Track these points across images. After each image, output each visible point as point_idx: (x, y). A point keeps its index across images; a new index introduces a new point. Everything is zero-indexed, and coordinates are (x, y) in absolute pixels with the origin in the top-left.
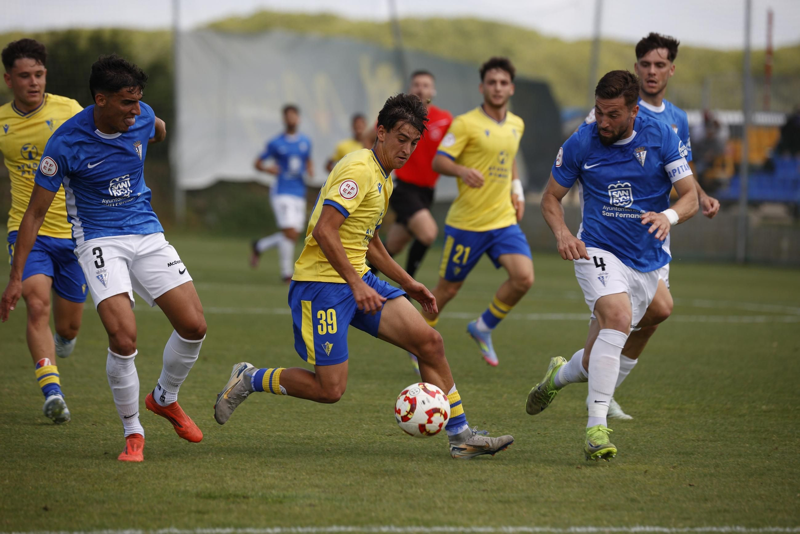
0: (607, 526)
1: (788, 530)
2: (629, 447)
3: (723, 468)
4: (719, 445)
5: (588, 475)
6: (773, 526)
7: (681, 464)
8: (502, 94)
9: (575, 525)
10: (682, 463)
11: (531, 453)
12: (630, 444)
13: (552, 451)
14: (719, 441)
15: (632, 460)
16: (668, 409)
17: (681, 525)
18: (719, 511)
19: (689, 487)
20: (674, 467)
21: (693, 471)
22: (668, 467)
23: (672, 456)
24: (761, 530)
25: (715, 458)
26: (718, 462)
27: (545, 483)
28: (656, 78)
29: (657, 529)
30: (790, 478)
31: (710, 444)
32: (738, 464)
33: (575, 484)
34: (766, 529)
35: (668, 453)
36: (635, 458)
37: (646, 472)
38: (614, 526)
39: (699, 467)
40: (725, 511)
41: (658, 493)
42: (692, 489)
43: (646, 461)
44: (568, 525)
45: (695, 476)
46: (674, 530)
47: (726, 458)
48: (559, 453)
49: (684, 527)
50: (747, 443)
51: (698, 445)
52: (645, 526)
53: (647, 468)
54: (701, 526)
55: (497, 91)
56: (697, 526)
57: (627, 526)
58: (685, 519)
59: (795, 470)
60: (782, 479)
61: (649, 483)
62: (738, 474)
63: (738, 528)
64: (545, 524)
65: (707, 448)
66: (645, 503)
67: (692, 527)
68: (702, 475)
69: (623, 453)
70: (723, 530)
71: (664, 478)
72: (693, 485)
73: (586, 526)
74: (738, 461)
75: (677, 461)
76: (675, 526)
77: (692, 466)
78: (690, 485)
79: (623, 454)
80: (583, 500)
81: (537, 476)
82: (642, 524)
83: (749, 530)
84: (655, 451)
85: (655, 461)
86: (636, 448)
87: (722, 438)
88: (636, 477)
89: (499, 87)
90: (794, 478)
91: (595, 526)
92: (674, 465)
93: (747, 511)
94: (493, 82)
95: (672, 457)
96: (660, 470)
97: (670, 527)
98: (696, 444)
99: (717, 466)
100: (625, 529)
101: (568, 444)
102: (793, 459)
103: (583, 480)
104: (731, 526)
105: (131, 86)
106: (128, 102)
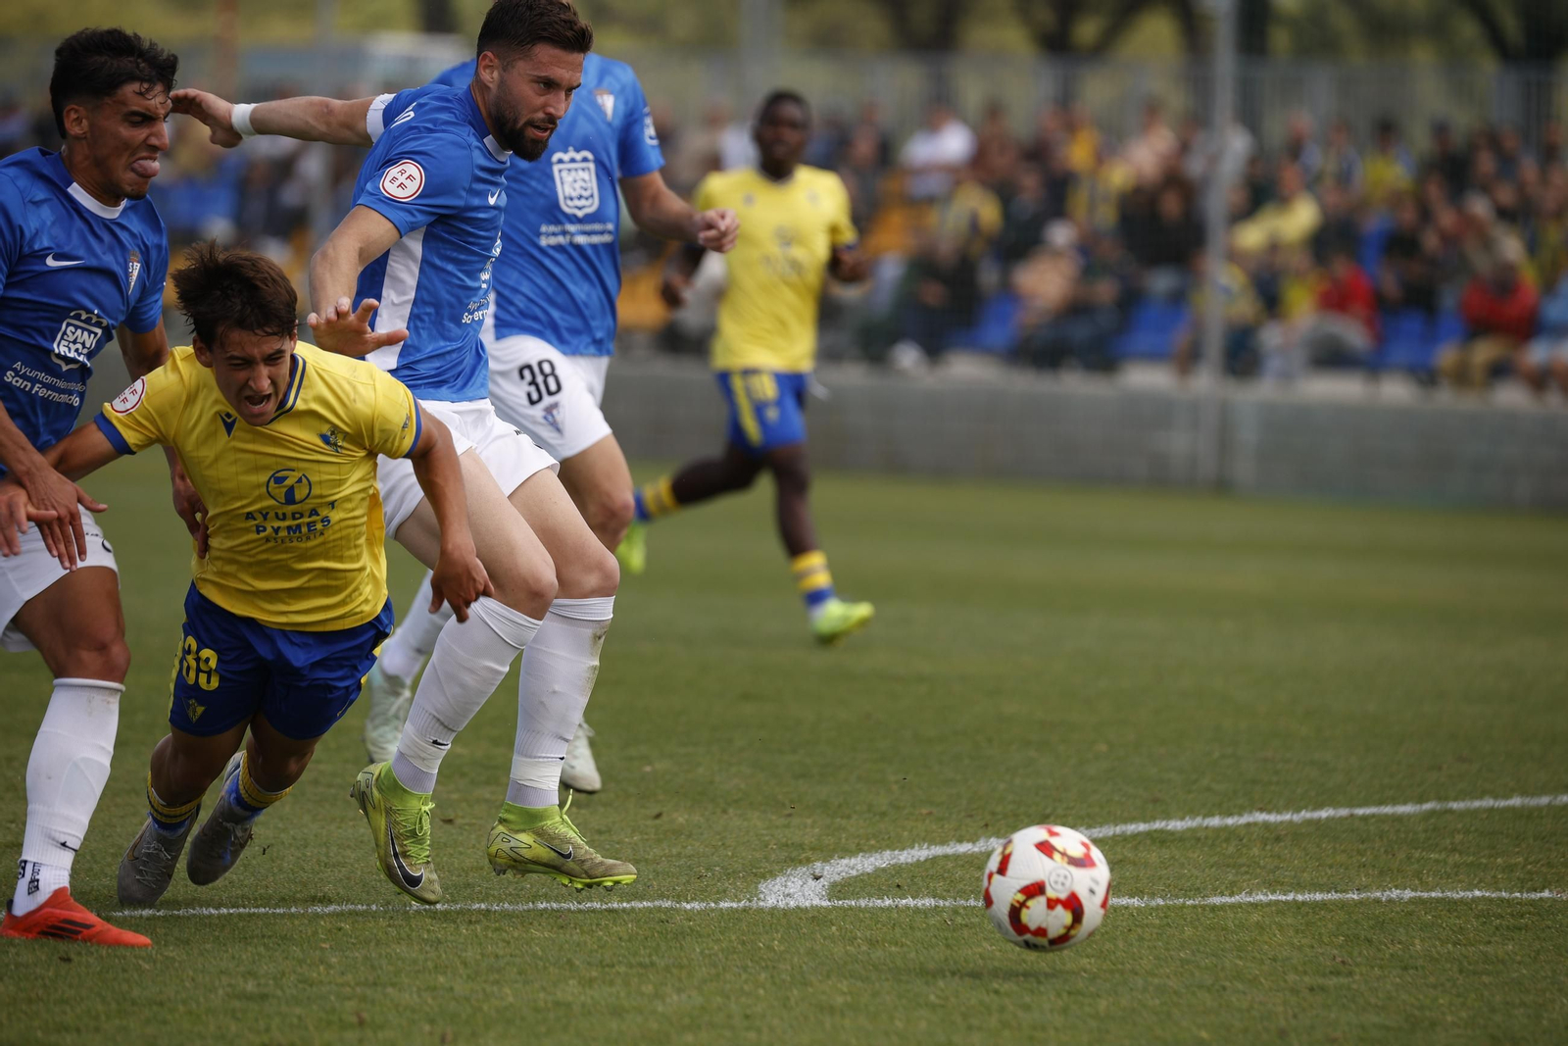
105: (142, 80)
106: (139, 119)
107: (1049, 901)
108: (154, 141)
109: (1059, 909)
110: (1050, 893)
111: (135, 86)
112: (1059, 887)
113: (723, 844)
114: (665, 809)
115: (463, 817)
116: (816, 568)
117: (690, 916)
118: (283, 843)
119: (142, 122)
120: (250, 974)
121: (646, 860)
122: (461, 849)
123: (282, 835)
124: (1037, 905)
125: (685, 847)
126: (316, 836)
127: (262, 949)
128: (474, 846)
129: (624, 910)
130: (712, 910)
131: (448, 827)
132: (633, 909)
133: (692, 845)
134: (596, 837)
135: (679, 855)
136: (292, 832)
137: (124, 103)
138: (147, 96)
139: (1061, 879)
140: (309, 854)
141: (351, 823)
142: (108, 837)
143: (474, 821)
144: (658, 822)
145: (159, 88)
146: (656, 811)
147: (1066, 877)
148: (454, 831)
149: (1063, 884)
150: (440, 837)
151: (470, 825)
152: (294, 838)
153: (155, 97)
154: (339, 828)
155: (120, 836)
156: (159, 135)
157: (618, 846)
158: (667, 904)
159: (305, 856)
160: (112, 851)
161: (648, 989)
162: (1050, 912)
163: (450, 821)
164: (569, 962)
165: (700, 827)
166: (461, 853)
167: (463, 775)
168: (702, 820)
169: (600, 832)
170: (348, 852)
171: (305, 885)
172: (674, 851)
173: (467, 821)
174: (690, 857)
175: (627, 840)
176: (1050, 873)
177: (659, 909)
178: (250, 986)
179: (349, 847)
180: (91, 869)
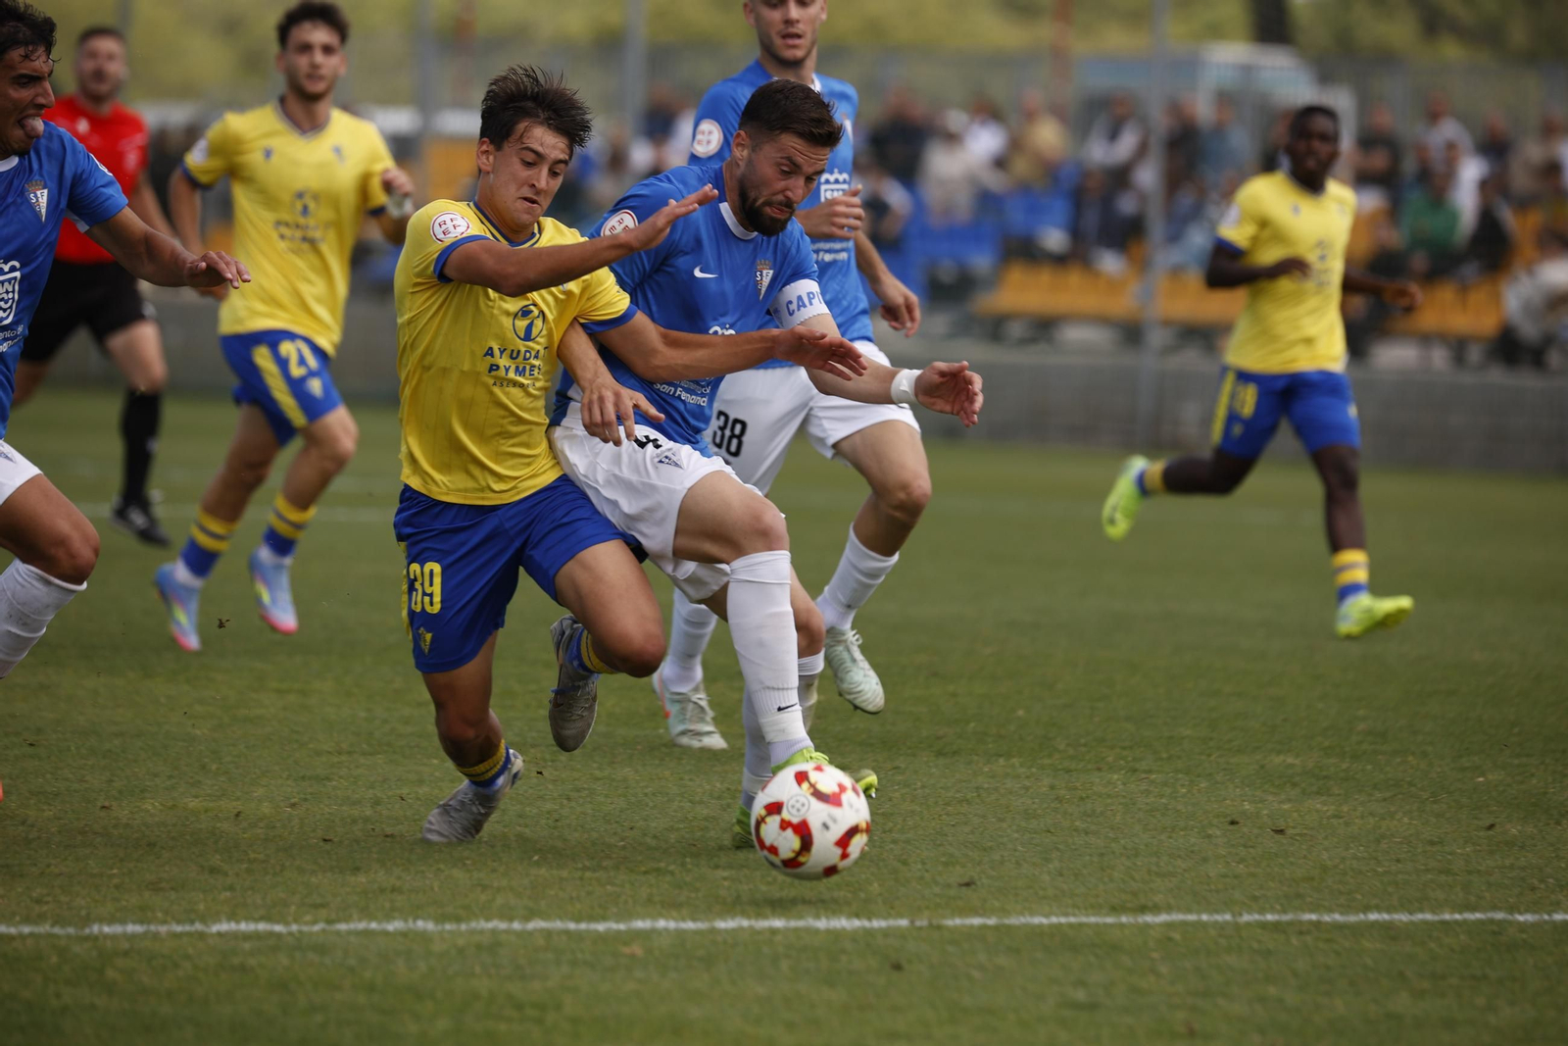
0: (165, 922)
1: (516, 925)
2: (203, 767)
3: (390, 806)
4: (380, 761)
5: (124, 821)
6: (488, 919)
7: (306, 800)
8: (324, 71)
9: (101, 920)
10: (308, 797)
11: (11, 778)
12: (206, 760)
13: (52, 774)
14: (379, 753)
15: (209, 791)
16: (278, 691)
17: (308, 918)
18: (382, 891)
19: (322, 844)
20: (293, 806)
21: (329, 813)
22: (282, 804)
23: (289, 782)
24: (463, 927)
25: (372, 787)
26: (379, 795)
27: (39, 838)
28: (800, 28)
29: (262, 926)
30: (520, 826)
31: (362, 760)
32: (418, 799)
33: (99, 840)
34: (473, 924)
35: (281, 777)
36: (216, 788)
37: (238, 815)
38: (179, 922)
39: (341, 805)
40: (394, 890)
41: (261, 857)
42: (328, 846)
43: (239, 794)
44: (87, 920)
45: (333, 822)
46: (294, 928)
47: (394, 787)
48: (67, 779)
49: (315, 922)
50: (436, 758)
51: (339, 763)
52: (238, 922)
53: (241, 808)
54: (347, 919)
55: (315, 67)
56: (339, 921)
57: (203, 920)
58: (316, 906)
59: (528, 809)
60: (505, 827)
61: (245, 836)
62: (416, 817)
63: (420, 924)
64: (41, 918)
65: (357, 767)
66: (237, 875)
67: (329, 922)
68: (349, 820)
69: (192, 777)
70: (391, 927)
71: (274, 827)
72: (330, 840)
73: (123, 922)
74: (417, 793)
75: (298, 793)
76: (296, 921)
77: (327, 803)
78: (325, 840)
79: (191, 781)
80: (115, 871)
81: (23, 823)
82: (232, 917)
83: (440, 928)
84: (255, 773)
85: (256, 794)
86: (218, 769)
87: (386, 748)
88: (219, 825)
89: (319, 57)
90: (526, 826)
91: (141, 922)
92: (293, 801)
93: (436, 889)
94: (306, 48)
95: (289, 786)
96: (266, 811)
97: (287, 923)
98: (336, 760)
99: (377, 802)
100: (198, 926)
101: (83, 761)
102: (525, 788)
103: (116, 832)
104: (406, 921)
105: (26, 44)
106: (26, 80)
107: (783, 821)
108: (41, 100)
109: (789, 832)
110: (785, 815)
111: (21, 51)
112: (794, 811)
113: (1557, 856)
114: (1498, 820)
115: (1294, 828)
116: (1355, 564)
117: (1523, 927)
118: (1113, 853)
119: (28, 82)
120: (1081, 983)
121: (1479, 871)
122: (1292, 859)
123: (1113, 845)
124: (773, 822)
125: (1517, 859)
126: (1146, 845)
127: (1092, 959)
128: (1305, 857)
129: (1456, 922)
130: (1546, 922)
131: (1278, 837)
132: (1465, 921)
133: (1525, 857)
134: (1429, 848)
135: (1512, 867)
136: (1122, 842)
137: (12, 67)
138: (32, 58)
139: (798, 805)
140: (1139, 863)
141: (1182, 833)
142: (940, 845)
143: (1305, 831)
144: (1491, 832)
145: (41, 50)
146: (1488, 823)
147: (803, 805)
148: (1285, 842)
149: (798, 810)
150: (1271, 847)
151: (1300, 835)
152: (1125, 848)
153: (38, 57)
154: (1170, 837)
155: (951, 844)
156: (45, 94)
157: (1449, 857)
158: (1500, 916)
159: (1135, 864)
160: (943, 859)
161: (1481, 1001)
162: (780, 831)
163: (1281, 832)
164: (1401, 974)
165: (1533, 839)
166: (1292, 863)
167: (1294, 785)
168: (1535, 831)
169: (1432, 843)
170: (1179, 862)
171: (1134, 894)
172: (1507, 862)
173: (1297, 831)
174: (1523, 869)
175: (1459, 851)
176: (791, 798)
177: (1492, 921)
178: (1080, 995)
179: (1179, 857)
180: (922, 878)
